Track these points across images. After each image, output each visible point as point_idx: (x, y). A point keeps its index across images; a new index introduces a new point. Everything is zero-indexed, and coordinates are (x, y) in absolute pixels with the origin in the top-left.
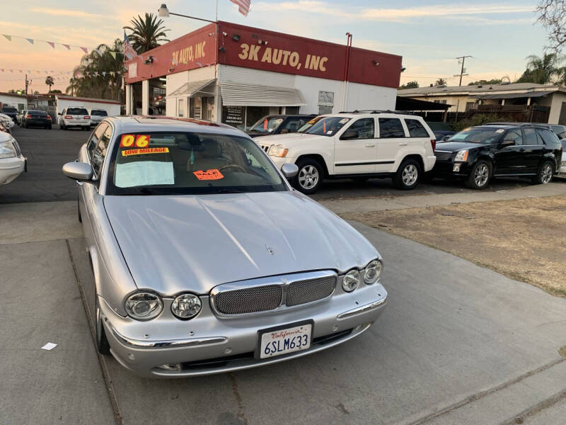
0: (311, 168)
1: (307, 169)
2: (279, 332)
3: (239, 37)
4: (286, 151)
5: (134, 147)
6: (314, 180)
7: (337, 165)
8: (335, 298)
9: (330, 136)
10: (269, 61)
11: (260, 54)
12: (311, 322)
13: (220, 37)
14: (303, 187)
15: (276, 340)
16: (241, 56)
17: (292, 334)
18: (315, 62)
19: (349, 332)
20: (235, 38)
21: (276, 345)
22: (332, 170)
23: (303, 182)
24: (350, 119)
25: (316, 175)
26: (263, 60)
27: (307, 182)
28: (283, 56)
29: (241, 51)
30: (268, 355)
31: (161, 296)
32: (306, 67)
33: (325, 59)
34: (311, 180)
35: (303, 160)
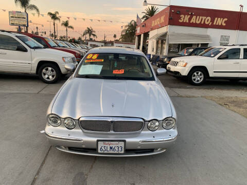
0: (200, 73)
1: (197, 73)
2: (107, 142)
3: (180, 12)
4: (186, 64)
5: (91, 59)
6: (201, 78)
7: (214, 72)
8: (142, 132)
9: (212, 57)
10: (194, 22)
11: (190, 19)
12: (124, 141)
13: (171, 12)
14: (195, 82)
15: (106, 146)
16: (180, 21)
17: (114, 145)
18: (219, 21)
19: (152, 150)
20: (178, 12)
21: (106, 148)
22: (211, 74)
23: (195, 80)
24: (225, 49)
25: (202, 76)
26: (191, 22)
27: (196, 80)
28: (202, 19)
29: (180, 18)
30: (102, 152)
31: (60, 118)
32: (215, 24)
33: (226, 19)
34: (199, 79)
35: (195, 69)
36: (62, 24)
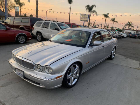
15: (18, 72)
36: (111, 20)
